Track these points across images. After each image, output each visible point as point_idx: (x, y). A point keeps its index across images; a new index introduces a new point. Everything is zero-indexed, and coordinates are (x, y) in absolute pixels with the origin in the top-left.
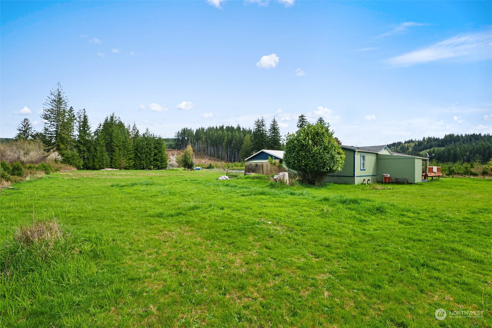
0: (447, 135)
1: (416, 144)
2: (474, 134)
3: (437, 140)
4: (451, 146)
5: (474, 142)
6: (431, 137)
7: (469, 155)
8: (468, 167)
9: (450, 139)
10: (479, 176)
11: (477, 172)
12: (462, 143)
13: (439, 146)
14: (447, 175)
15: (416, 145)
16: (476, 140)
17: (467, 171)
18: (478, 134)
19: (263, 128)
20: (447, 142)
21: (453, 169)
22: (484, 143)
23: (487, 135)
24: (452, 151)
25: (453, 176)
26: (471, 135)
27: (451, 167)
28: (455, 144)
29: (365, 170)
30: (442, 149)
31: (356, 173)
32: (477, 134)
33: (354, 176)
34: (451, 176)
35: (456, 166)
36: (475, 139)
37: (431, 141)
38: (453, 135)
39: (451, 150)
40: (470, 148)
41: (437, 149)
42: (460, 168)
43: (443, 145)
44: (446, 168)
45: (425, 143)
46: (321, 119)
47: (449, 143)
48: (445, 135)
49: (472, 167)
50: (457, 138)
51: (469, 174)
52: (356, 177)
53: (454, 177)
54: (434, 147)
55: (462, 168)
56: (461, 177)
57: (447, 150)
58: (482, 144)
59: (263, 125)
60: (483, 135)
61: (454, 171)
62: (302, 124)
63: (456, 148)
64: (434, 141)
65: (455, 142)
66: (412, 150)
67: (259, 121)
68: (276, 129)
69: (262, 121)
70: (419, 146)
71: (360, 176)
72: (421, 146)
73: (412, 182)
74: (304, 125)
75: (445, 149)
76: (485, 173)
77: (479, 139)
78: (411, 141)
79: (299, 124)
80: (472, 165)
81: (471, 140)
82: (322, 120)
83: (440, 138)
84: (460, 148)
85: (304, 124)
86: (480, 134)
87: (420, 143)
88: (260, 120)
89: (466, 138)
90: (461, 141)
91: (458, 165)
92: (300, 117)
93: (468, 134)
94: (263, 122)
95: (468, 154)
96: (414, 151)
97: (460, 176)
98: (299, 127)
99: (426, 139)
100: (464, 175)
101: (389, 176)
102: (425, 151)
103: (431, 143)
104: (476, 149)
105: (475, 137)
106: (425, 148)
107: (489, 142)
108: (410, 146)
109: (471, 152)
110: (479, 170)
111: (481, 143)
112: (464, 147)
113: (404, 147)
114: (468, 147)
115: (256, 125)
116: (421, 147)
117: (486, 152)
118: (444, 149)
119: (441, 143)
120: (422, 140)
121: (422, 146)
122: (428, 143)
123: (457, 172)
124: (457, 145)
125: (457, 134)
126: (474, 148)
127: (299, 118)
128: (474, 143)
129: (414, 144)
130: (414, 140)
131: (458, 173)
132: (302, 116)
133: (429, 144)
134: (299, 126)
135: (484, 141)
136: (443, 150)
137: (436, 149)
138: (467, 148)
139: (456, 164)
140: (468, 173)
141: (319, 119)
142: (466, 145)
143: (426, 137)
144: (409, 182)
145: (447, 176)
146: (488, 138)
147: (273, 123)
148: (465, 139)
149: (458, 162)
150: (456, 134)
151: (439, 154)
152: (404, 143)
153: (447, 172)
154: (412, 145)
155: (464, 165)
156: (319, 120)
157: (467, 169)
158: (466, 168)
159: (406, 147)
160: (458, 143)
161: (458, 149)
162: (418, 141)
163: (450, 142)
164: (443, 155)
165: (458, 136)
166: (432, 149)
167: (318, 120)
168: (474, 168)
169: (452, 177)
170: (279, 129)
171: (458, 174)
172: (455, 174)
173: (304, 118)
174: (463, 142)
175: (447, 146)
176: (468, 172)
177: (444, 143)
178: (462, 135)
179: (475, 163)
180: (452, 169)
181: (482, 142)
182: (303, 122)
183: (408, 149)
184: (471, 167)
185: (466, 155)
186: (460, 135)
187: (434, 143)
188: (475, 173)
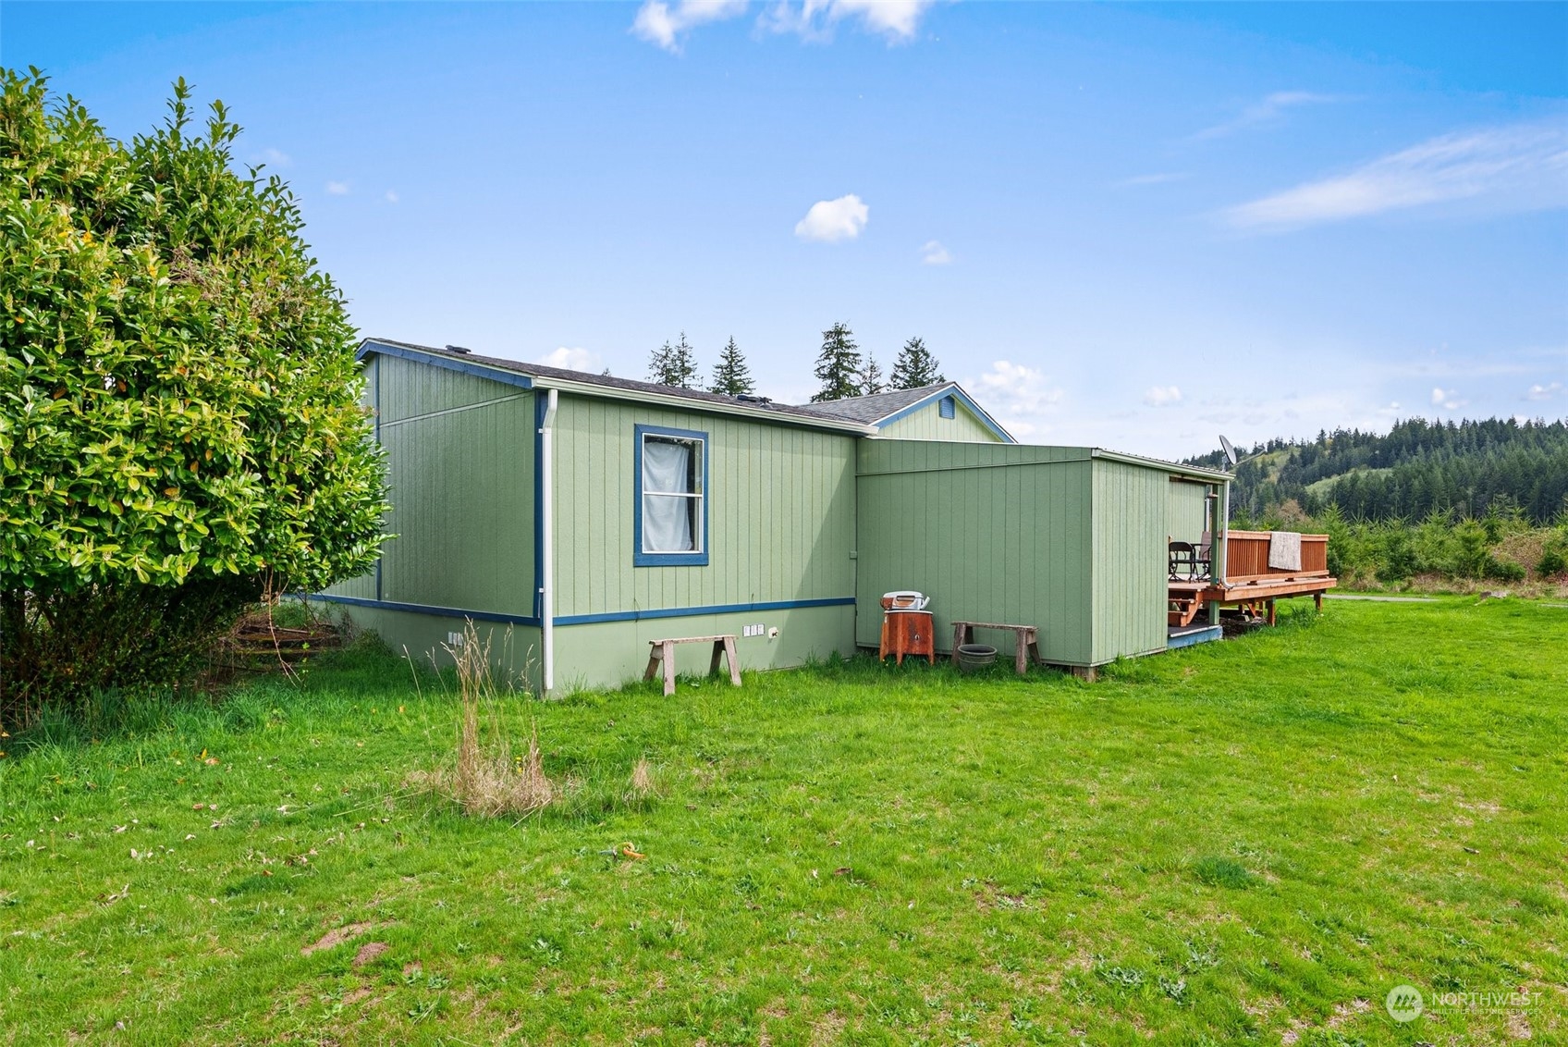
0: (1401, 423)
1: (1292, 456)
2: (1492, 421)
3: (1367, 440)
4: (1415, 462)
5: (1493, 448)
6: (1345, 430)
7: (1475, 496)
8: (1476, 540)
9: (1412, 438)
10: (1525, 581)
11: (1515, 563)
12: (1451, 451)
13: (1373, 463)
14: (1380, 576)
15: (1292, 460)
16: (1500, 442)
17: (1474, 557)
18: (1505, 422)
19: (686, 381)
20: (1400, 450)
21: (1410, 551)
22: (1525, 453)
23: (1536, 424)
24: (1416, 483)
25: (1410, 584)
26: (1484, 425)
27: (1398, 541)
28: (1427, 457)
29: (702, 561)
30: (1385, 473)
31: (548, 590)
32: (1501, 422)
33: (536, 622)
34: (1397, 585)
35: (1423, 538)
36: (1496, 438)
37: (1348, 445)
38: (1423, 422)
39: (1415, 478)
40: (1480, 471)
41: (1366, 474)
42: (1441, 543)
43: (1387, 459)
44: (1380, 546)
45: (1327, 453)
46: (916, 346)
47: (1408, 451)
48: (1393, 424)
49: (1493, 538)
50: (1436, 434)
51: (1481, 573)
52: (558, 623)
53: (1415, 588)
54: (1357, 466)
55: (1449, 542)
56: (1446, 587)
57: (1401, 476)
58: (1520, 457)
59: (686, 371)
60: (1521, 422)
61: (1411, 559)
62: (838, 365)
63: (1430, 469)
64: (1356, 445)
65: (1427, 449)
66: (1280, 480)
67: (668, 350)
68: (739, 388)
69: (684, 353)
70: (1304, 465)
71: (636, 617)
72: (1312, 462)
73: (1071, 658)
74: (845, 368)
75: (1395, 474)
76: (1550, 569)
77: (1508, 439)
78: (1277, 446)
79: (823, 364)
80: (1491, 529)
81: (1481, 443)
82: (923, 351)
83: (1378, 436)
84: (1446, 469)
85: (845, 364)
86: (1512, 422)
87: (1308, 454)
88: (672, 346)
89: (1465, 435)
90: (1449, 445)
91: (1434, 531)
92: (829, 334)
93: (1471, 421)
94: (686, 358)
95: (1470, 492)
96: (1287, 482)
97: (1441, 585)
98: (824, 377)
99: (1327, 436)
100: (1457, 579)
101: (918, 604)
102: (1325, 481)
103: (1347, 452)
104: (1497, 476)
105: (1496, 432)
106: (1326, 472)
107: (1543, 448)
108: (1273, 464)
109: (1482, 488)
110: (1523, 552)
111: (1513, 451)
112: (1458, 467)
113: (1252, 468)
114: (1471, 468)
115: (656, 370)
116: (1309, 468)
117: (1531, 485)
118: (1391, 475)
119: (1382, 451)
120: (1314, 442)
121: (1316, 465)
122: (1334, 452)
123: (1425, 564)
124: (1436, 459)
125: (1435, 421)
126: (1493, 469)
127: (827, 337)
128: (1490, 454)
129: (1288, 457)
130: (1286, 441)
131: (1431, 566)
132: (838, 332)
133: (1340, 454)
134: (826, 371)
135: (1527, 445)
136: (1387, 479)
137: (1363, 474)
138: (1468, 471)
139: (1422, 528)
140: (1475, 569)
141: (908, 346)
142: (1463, 460)
143: (1330, 430)
144: (1053, 653)
145: (1380, 585)
146: (1540, 434)
147: (725, 363)
148: (1462, 439)
149: (1435, 516)
150: (1430, 421)
151: (1373, 494)
152: (1250, 451)
153: (1385, 565)
154: (1281, 459)
155: (1459, 530)
156: (908, 350)
157: (1470, 550)
158: (1468, 542)
159: (1260, 466)
160: (1438, 453)
161: (1438, 472)
162: (1302, 446)
163: (1412, 449)
164: (1386, 497)
165: (1439, 426)
166: (1349, 475)
167: (903, 351)
168: (1500, 544)
169: (1403, 590)
170: (750, 386)
171: (1433, 571)
172: (1419, 571)
173: (845, 338)
174: (1455, 451)
175: (1399, 462)
176: (1477, 562)
177: (1390, 451)
178: (1451, 423)
179: (1504, 521)
180: (1405, 547)
181: (1519, 449)
182: (842, 354)
183: (1265, 474)
184: (1488, 540)
185: (1465, 498)
186: (1444, 423)
187: (1355, 452)
188: (1508, 568)
